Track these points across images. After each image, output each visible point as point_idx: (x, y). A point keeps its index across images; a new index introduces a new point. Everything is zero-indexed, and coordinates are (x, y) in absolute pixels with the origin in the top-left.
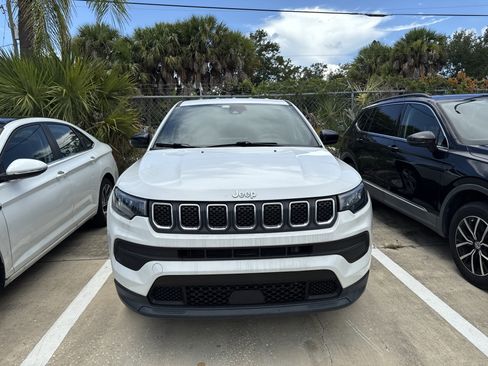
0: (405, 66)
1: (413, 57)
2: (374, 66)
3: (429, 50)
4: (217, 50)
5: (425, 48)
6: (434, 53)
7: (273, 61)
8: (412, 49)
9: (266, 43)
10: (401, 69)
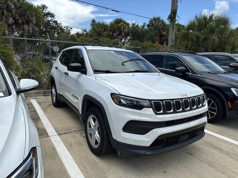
0: (115, 34)
1: (118, 30)
2: (101, 32)
3: (124, 29)
4: (19, 11)
5: (123, 28)
6: (126, 30)
7: (51, 22)
8: (117, 27)
9: (47, 12)
10: (113, 35)
